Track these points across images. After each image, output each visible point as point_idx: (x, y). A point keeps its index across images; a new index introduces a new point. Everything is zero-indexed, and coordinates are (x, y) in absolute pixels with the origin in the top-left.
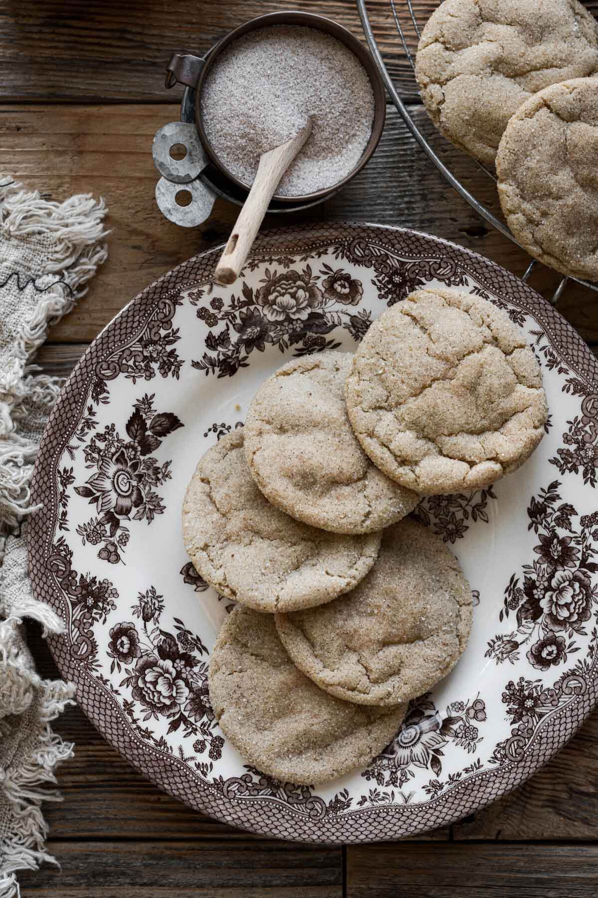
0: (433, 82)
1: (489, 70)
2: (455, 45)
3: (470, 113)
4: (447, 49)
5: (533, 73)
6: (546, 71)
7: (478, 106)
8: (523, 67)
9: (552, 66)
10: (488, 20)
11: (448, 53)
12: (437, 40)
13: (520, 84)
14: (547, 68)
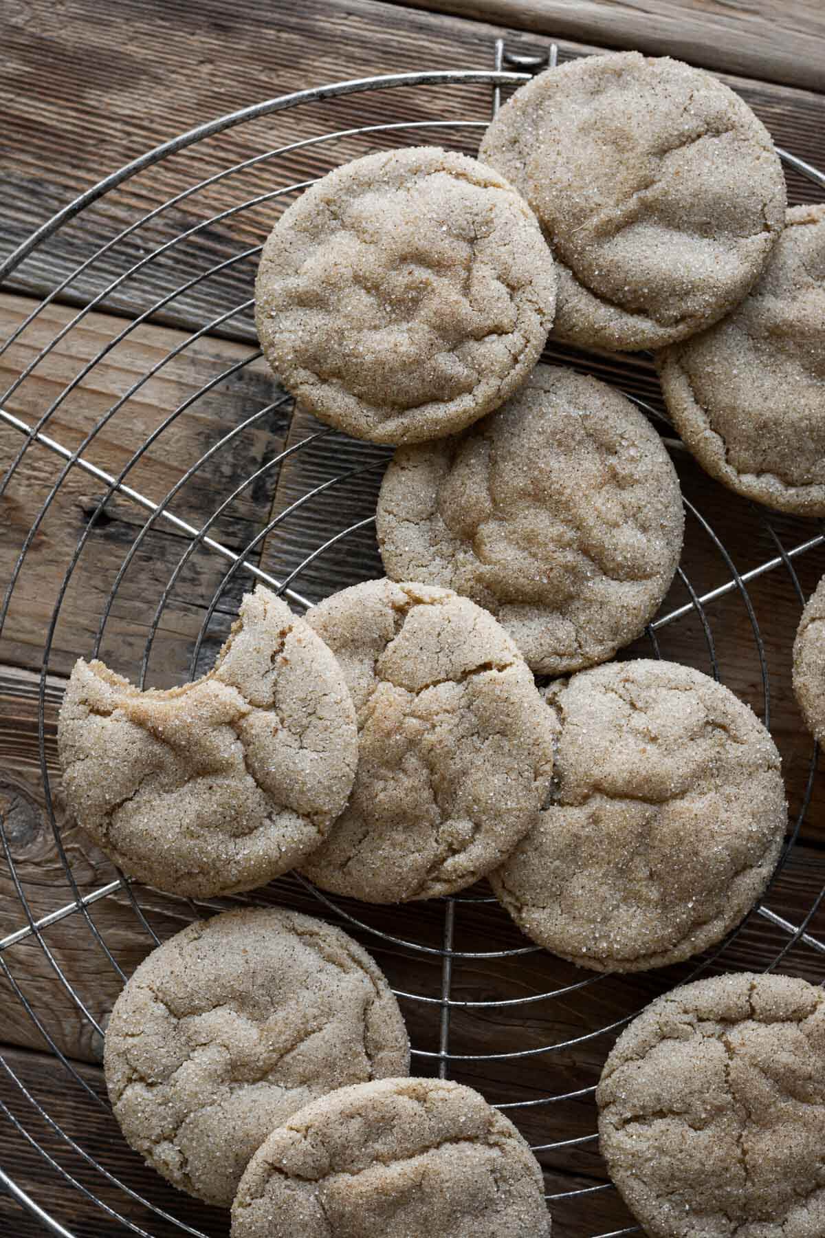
0: (157, 1142)
1: (224, 1088)
2: (157, 1076)
3: (232, 1161)
4: (151, 1085)
5: (288, 1058)
6: (302, 1047)
7: (235, 1148)
8: (270, 1058)
9: (308, 1034)
10: (185, 1015)
11: (155, 1090)
12: (130, 1080)
13: (276, 1083)
14: (302, 1040)
